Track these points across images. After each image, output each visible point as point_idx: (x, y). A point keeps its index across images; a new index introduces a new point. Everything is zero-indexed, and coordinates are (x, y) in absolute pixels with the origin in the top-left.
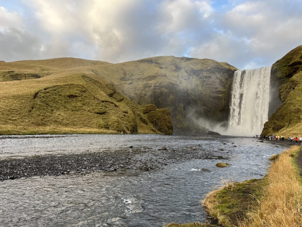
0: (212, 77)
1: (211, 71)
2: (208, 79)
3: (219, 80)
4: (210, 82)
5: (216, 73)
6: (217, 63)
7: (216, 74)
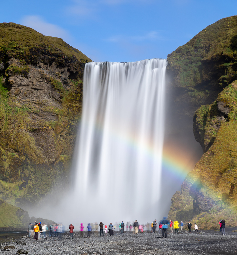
0: (30, 74)
1: (27, 58)
2: (21, 78)
3: (49, 85)
4: (25, 88)
5: (42, 64)
6: (42, 37)
7: (40, 67)
